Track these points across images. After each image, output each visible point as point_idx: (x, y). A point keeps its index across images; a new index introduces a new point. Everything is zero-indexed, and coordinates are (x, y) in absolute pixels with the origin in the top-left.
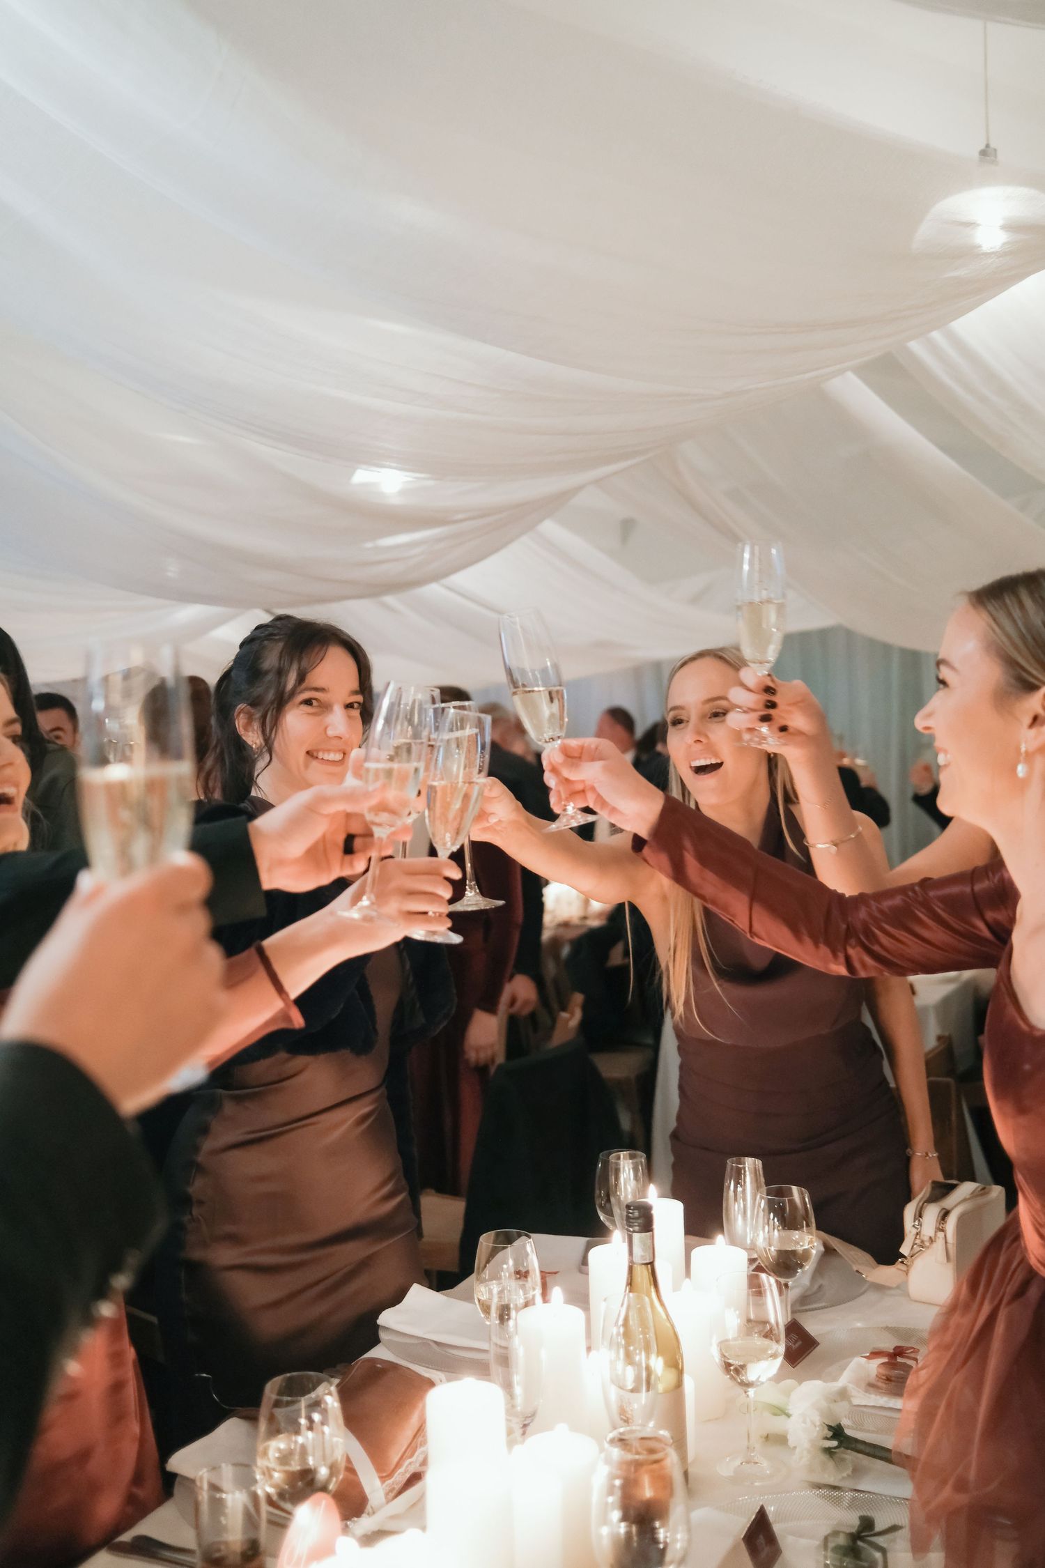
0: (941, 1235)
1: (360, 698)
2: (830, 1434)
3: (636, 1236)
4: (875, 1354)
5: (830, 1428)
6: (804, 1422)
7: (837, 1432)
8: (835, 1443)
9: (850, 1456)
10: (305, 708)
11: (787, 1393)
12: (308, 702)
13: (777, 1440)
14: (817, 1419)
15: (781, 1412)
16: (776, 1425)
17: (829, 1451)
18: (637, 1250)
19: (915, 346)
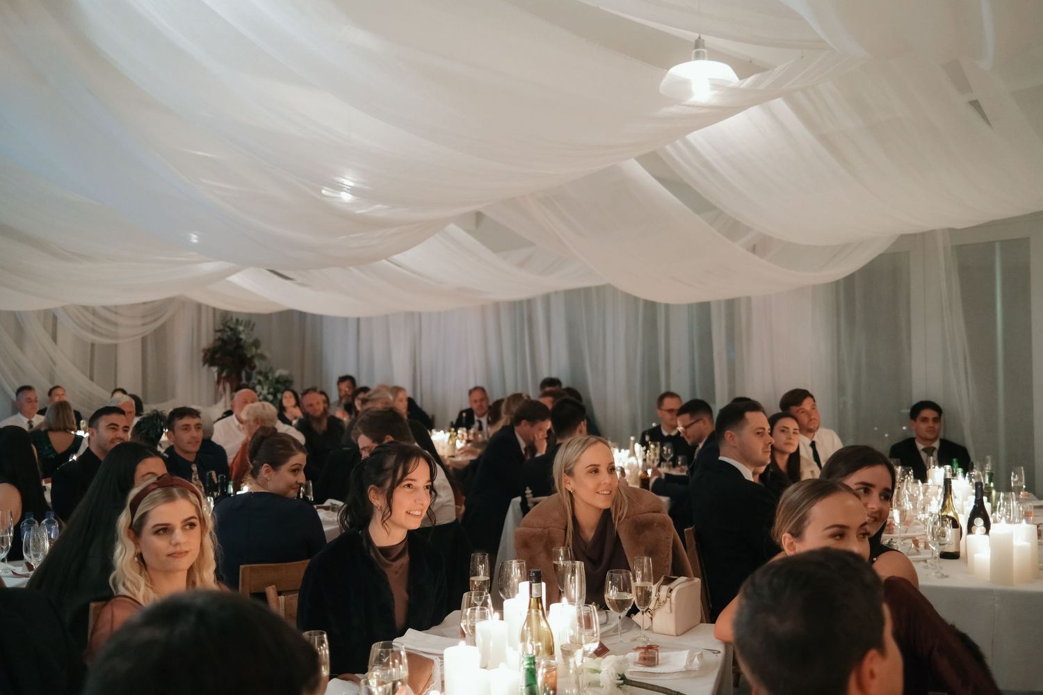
0: (669, 599)
1: (430, 484)
2: (620, 678)
3: (534, 585)
4: (638, 648)
5: (619, 675)
6: (608, 673)
7: (623, 677)
8: (622, 681)
9: (628, 687)
10: (408, 490)
11: (599, 663)
12: (409, 486)
13: (596, 684)
14: (614, 672)
15: (597, 671)
16: (596, 676)
17: (619, 686)
18: (534, 591)
19: (668, 148)
